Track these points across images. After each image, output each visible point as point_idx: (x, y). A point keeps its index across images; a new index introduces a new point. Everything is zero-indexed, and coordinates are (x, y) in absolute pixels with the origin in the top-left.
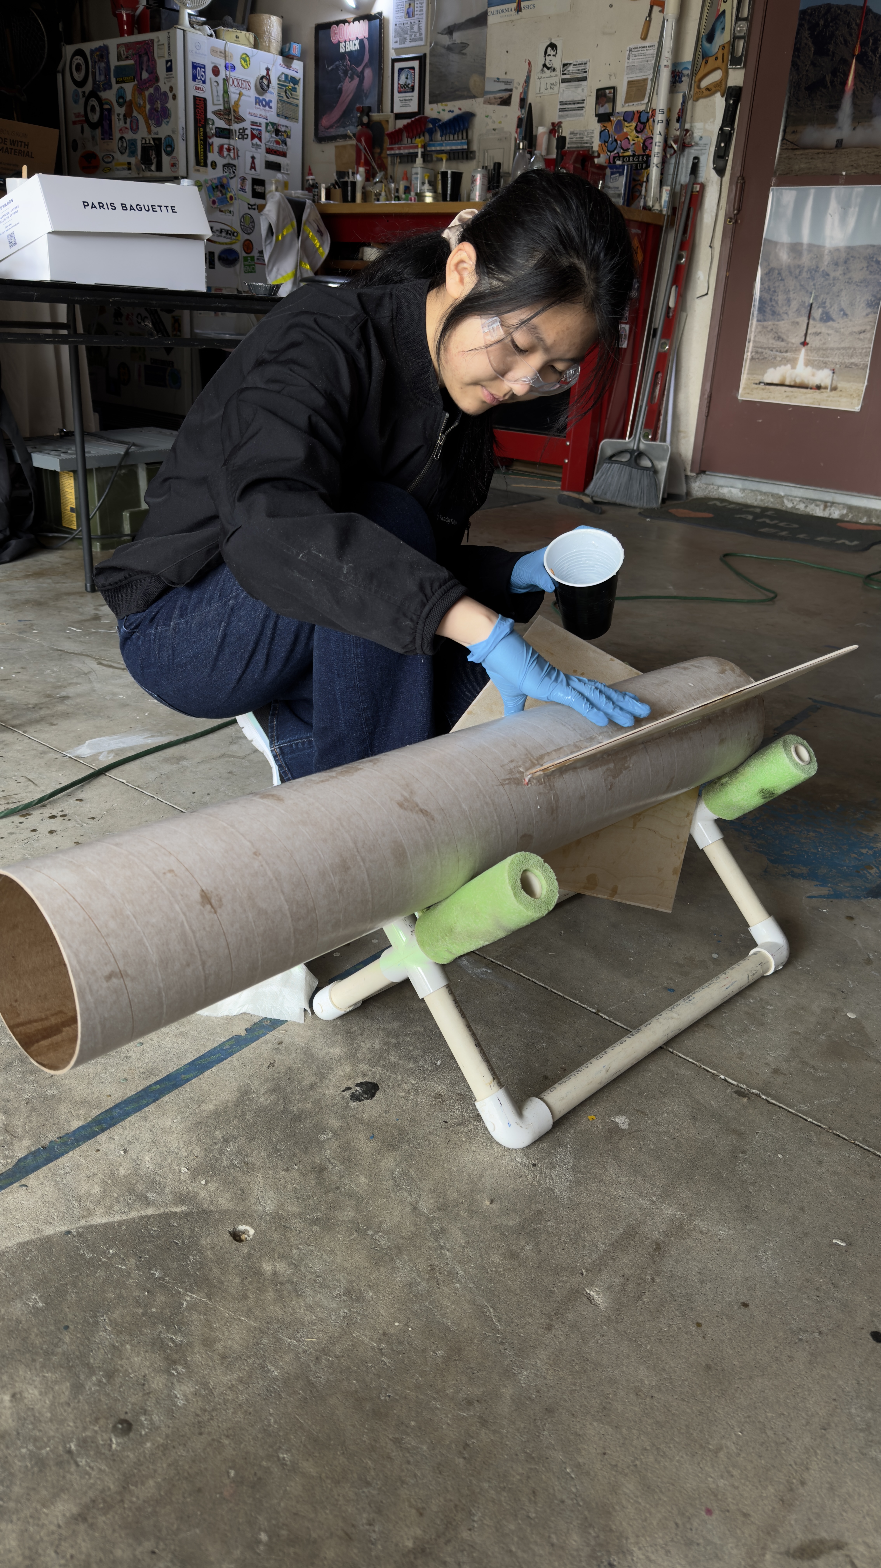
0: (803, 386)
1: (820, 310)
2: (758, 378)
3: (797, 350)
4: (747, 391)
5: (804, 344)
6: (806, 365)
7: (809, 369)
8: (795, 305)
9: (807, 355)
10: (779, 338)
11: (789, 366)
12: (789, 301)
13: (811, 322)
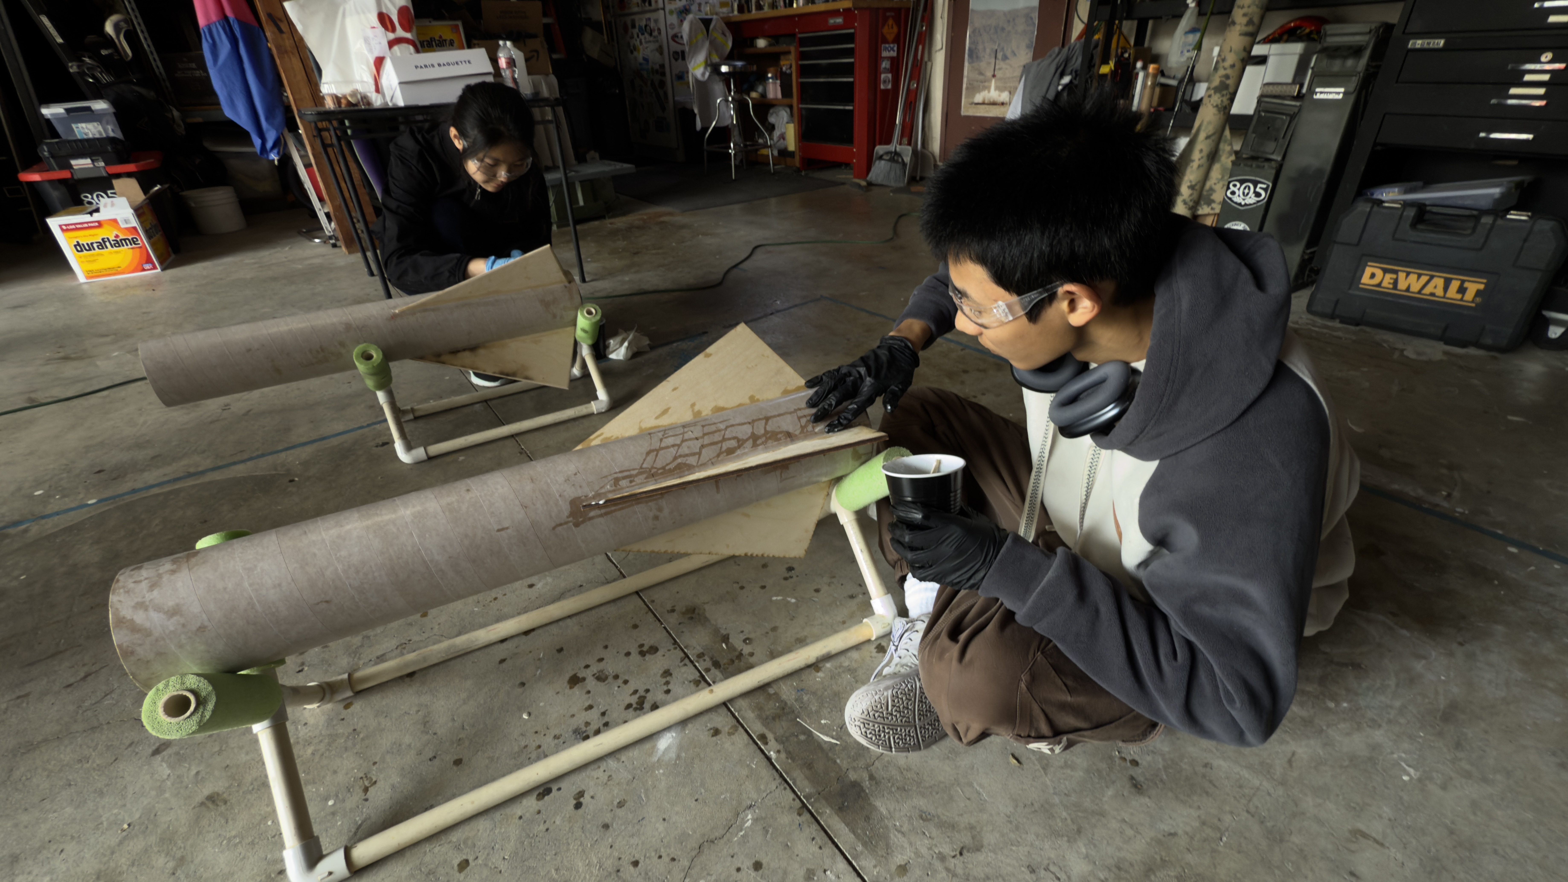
0: (994, 104)
1: (1001, 53)
2: (971, 100)
3: (990, 81)
4: (967, 110)
5: (994, 76)
6: (995, 90)
7: (997, 92)
8: (988, 51)
9: (995, 83)
10: (981, 74)
11: (986, 92)
12: (984, 49)
13: (997, 61)
